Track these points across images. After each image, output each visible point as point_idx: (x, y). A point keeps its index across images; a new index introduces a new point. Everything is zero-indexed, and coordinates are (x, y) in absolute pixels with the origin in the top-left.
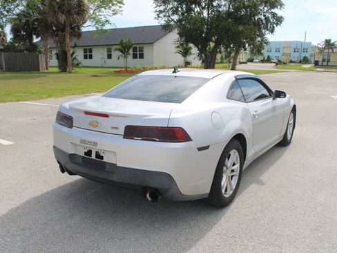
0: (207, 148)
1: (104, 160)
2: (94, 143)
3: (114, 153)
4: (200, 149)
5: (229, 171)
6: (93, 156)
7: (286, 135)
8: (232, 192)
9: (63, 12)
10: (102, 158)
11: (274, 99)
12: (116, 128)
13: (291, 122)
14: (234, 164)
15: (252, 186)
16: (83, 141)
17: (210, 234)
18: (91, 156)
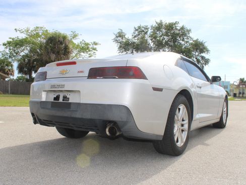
1: (70, 101)
2: (62, 85)
3: (79, 91)
4: (155, 89)
5: (179, 124)
6: (61, 100)
7: (221, 118)
8: (182, 144)
10: (68, 99)
11: (211, 84)
12: (82, 72)
13: (225, 110)
14: (183, 120)
16: (53, 86)
18: (59, 100)
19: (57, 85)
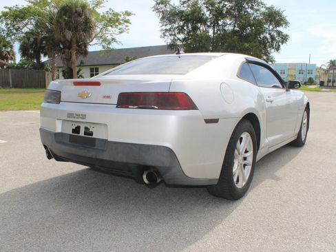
0: (215, 121)
1: (93, 137)
2: (82, 115)
3: (106, 125)
4: (208, 121)
5: (241, 158)
6: (82, 133)
7: (299, 134)
8: (244, 184)
9: (69, 29)
10: (91, 134)
11: (287, 91)
12: (108, 97)
13: (305, 121)
14: (246, 152)
15: (267, 181)
16: (70, 115)
17: (221, 226)
18: (79, 133)
19: (76, 115)
